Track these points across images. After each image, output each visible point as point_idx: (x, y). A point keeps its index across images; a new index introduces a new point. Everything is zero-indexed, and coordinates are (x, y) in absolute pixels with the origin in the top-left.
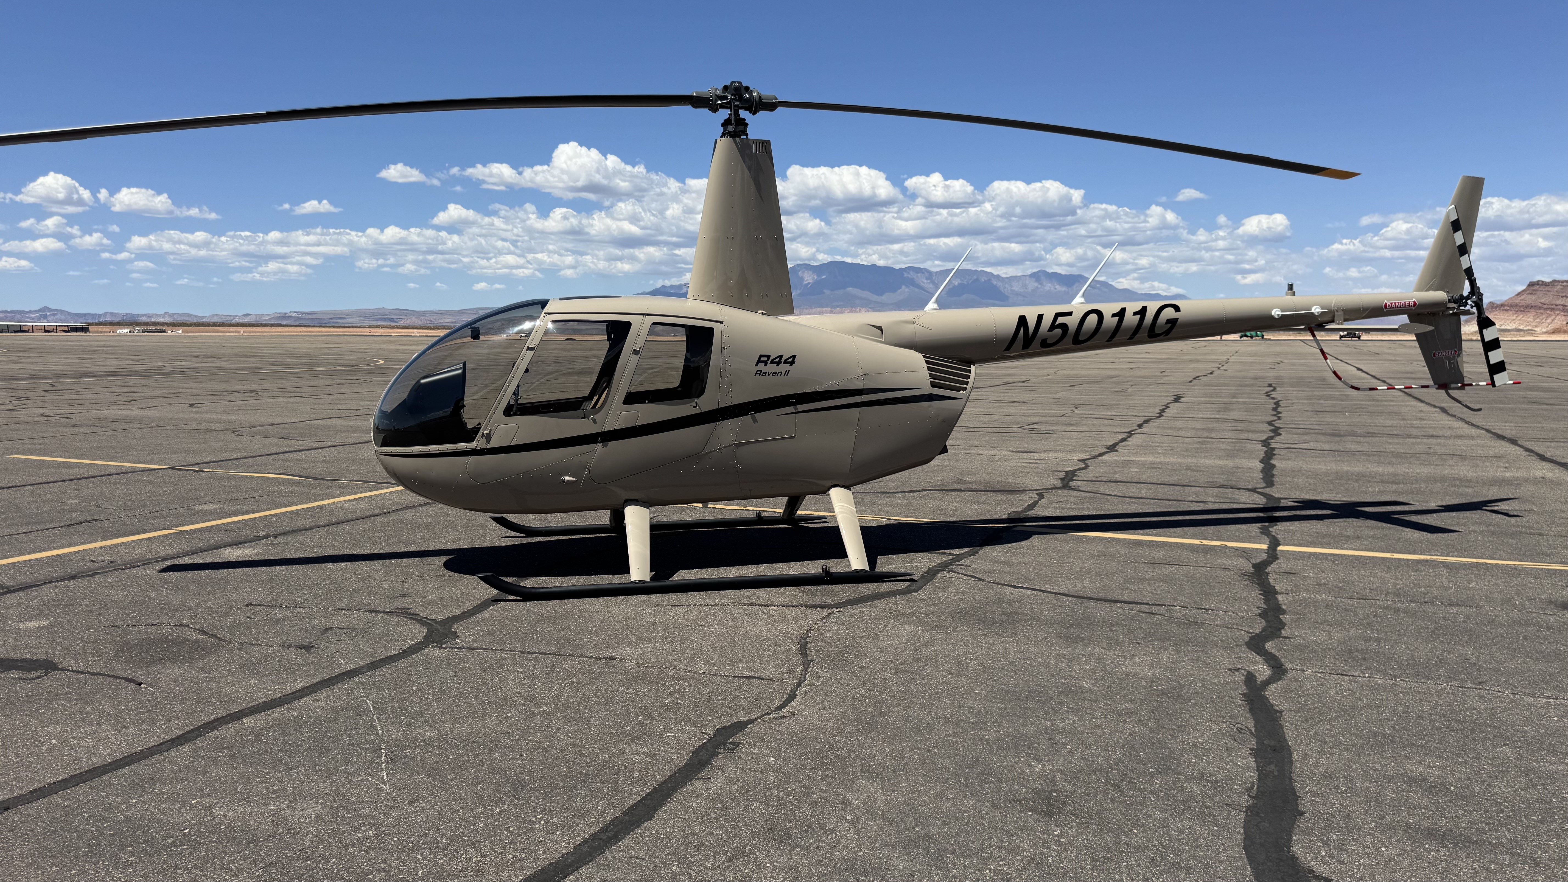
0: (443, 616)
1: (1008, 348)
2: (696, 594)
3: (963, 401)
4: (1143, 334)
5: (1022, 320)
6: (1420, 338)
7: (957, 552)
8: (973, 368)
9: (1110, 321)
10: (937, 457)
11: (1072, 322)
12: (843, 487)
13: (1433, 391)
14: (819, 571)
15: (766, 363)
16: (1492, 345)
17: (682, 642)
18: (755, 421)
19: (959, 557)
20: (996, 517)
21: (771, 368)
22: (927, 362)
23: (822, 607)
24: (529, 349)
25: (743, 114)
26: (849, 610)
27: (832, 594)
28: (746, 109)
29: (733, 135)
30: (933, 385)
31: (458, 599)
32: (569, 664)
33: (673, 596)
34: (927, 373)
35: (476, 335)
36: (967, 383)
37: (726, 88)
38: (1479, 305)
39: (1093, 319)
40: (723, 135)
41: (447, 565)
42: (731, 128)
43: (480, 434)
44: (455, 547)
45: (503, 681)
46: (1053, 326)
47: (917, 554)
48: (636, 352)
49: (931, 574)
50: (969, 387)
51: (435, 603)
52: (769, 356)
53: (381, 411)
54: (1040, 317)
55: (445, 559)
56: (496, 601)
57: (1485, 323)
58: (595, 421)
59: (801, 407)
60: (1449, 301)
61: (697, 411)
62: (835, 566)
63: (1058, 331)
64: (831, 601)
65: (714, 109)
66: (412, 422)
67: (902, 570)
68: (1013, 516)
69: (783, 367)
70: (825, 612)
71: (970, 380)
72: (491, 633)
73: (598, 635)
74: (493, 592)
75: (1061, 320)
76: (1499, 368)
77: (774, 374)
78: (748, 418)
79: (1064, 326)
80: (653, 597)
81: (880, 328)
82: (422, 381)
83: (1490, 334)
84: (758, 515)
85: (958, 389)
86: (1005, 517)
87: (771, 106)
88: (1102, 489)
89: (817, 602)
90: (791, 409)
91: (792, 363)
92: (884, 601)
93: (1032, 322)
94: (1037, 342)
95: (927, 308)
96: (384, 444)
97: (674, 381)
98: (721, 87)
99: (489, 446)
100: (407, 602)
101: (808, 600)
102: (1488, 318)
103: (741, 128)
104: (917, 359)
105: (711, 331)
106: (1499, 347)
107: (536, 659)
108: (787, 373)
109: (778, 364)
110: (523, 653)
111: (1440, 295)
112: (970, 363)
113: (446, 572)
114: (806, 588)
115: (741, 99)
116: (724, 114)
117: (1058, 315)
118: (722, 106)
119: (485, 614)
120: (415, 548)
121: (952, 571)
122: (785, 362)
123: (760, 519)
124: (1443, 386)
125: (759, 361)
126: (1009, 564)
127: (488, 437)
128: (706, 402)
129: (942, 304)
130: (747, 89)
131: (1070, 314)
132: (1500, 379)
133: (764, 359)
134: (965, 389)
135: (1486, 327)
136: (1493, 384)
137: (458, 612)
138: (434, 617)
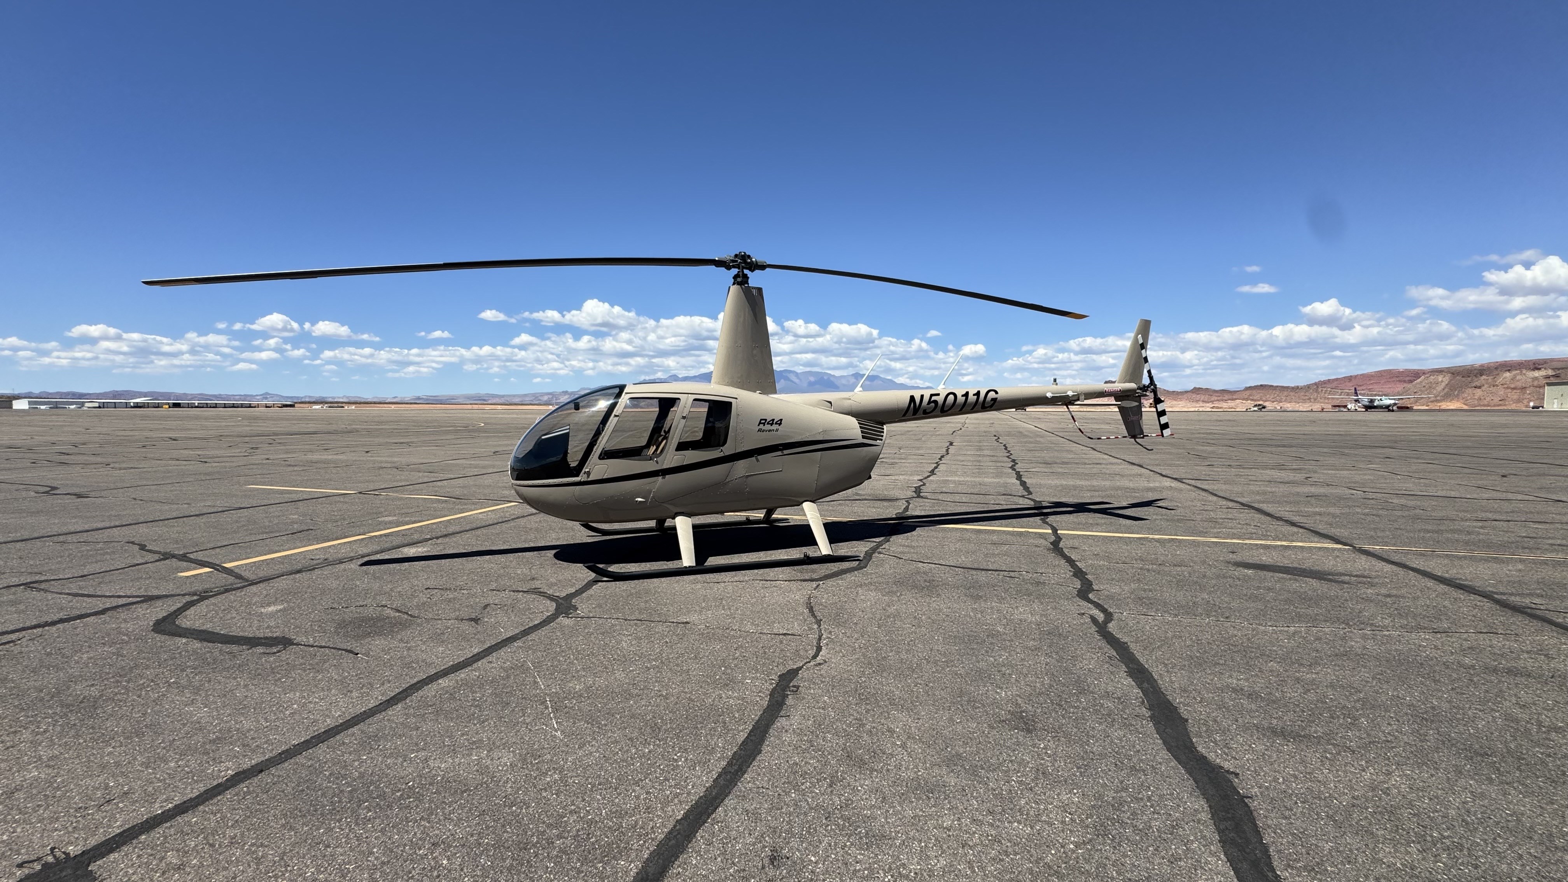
0: (563, 594)
1: (904, 415)
2: (726, 573)
3: (881, 447)
4: (979, 406)
5: (912, 398)
6: (1122, 409)
7: (877, 540)
8: (885, 427)
9: (961, 399)
10: (866, 482)
11: (940, 399)
12: (811, 501)
13: (1128, 439)
14: (802, 556)
15: (764, 424)
16: (1162, 413)
17: (730, 609)
18: (758, 460)
19: (880, 544)
20: (889, 516)
21: (768, 427)
22: (859, 423)
23: (812, 580)
24: (616, 416)
25: (746, 271)
26: (830, 582)
27: (813, 571)
28: (747, 269)
29: (739, 284)
30: (863, 437)
31: (570, 581)
32: (660, 628)
33: (712, 575)
34: (859, 430)
35: (577, 407)
36: (882, 436)
37: (736, 256)
38: (1155, 391)
39: (951, 397)
40: (734, 284)
41: (556, 556)
42: (739, 280)
43: (583, 471)
44: (558, 543)
45: (619, 643)
46: (930, 402)
47: (854, 542)
48: (684, 418)
49: (869, 555)
50: (883, 438)
51: (556, 584)
52: (766, 420)
53: (515, 457)
54: (922, 396)
55: (554, 552)
56: (596, 582)
57: (1158, 401)
58: (657, 462)
59: (786, 452)
60: (1138, 389)
61: (722, 454)
62: (811, 551)
63: (933, 404)
64: (815, 576)
65: (728, 268)
66: (535, 465)
67: (849, 554)
68: (899, 516)
69: (775, 427)
70: (814, 584)
71: (885, 434)
72: (599, 606)
73: (672, 605)
74: (592, 575)
75: (934, 398)
76: (1165, 426)
77: (770, 431)
78: (754, 458)
79: (936, 402)
80: (699, 576)
81: (830, 403)
82: (543, 437)
83: (1160, 407)
84: (748, 519)
85: (876, 439)
86: (894, 516)
87: (763, 267)
88: (940, 498)
89: (807, 578)
90: (779, 453)
91: (780, 424)
92: (848, 575)
93: (918, 400)
94: (921, 411)
95: (856, 390)
96: (517, 479)
97: (699, 436)
98: (733, 255)
99: (589, 479)
100: (537, 584)
101: (800, 576)
102: (1159, 398)
103: (746, 279)
104: (853, 422)
105: (731, 403)
106: (1165, 414)
107: (636, 624)
108: (777, 430)
109: (772, 424)
110: (626, 620)
111: (1133, 385)
112: (883, 424)
113: (556, 561)
114: (796, 568)
115: (745, 262)
116: (735, 271)
117: (932, 395)
118: (734, 267)
119: (591, 592)
120: (532, 545)
121: (880, 553)
122: (776, 424)
123: (749, 521)
124: (1134, 437)
125: (760, 423)
126: (913, 547)
127: (588, 473)
128: (728, 449)
129: (865, 388)
130: (749, 257)
131: (938, 395)
132: (1167, 432)
133: (763, 422)
134: (881, 440)
135: (1159, 403)
136: (1162, 435)
137: (573, 590)
138: (557, 594)
